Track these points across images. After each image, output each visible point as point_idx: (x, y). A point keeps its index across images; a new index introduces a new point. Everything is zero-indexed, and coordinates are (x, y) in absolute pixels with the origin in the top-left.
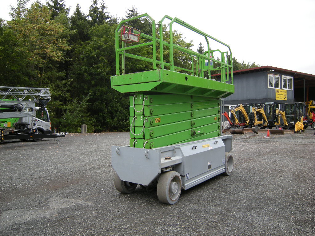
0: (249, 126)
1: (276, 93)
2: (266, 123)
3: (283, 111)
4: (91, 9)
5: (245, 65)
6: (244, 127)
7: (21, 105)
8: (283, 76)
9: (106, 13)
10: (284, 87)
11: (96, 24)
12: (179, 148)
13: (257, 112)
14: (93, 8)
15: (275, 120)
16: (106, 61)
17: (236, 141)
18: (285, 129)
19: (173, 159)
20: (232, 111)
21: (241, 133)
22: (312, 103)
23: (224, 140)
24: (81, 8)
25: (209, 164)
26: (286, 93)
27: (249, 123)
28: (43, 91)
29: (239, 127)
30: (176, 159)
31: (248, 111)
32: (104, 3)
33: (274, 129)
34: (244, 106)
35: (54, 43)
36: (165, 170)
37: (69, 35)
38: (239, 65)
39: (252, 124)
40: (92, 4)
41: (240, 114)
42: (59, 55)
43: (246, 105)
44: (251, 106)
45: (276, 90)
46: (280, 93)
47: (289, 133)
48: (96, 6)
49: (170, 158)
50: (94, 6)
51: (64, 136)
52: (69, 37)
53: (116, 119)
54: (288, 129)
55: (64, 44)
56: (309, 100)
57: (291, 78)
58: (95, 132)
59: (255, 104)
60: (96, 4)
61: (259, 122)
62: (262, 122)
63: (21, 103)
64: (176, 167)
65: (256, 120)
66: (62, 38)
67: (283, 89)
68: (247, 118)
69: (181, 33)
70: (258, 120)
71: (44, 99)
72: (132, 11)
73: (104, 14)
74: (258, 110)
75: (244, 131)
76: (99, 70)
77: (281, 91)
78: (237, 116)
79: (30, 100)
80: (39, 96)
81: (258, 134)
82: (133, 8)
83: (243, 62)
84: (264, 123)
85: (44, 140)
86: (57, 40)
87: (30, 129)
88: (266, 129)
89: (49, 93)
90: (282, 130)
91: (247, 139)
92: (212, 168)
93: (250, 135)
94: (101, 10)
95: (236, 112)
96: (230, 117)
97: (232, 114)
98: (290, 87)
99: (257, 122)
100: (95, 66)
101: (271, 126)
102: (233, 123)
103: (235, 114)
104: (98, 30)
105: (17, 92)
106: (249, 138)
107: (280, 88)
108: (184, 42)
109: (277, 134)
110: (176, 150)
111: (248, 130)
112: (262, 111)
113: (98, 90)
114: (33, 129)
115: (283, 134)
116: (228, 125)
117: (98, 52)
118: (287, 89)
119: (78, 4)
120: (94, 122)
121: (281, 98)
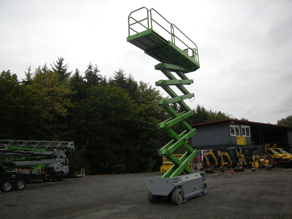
0: (218, 166)
1: (237, 140)
2: (231, 164)
3: (242, 154)
4: (87, 73)
5: (213, 113)
6: (214, 168)
7: (56, 154)
8: (242, 126)
9: (98, 75)
10: (243, 135)
11: (92, 86)
12: (180, 178)
13: (223, 155)
14: (88, 72)
15: (237, 161)
16: (101, 116)
17: (208, 178)
18: (245, 168)
19: (178, 183)
20: (204, 155)
21: (212, 172)
22: (268, 145)
23: (201, 174)
24: (79, 72)
25: (194, 186)
26: (245, 139)
27: (217, 164)
28: (69, 144)
29: (210, 168)
30: (180, 183)
31: (216, 154)
32: (97, 67)
33: (236, 168)
34: (213, 151)
35: (61, 102)
36: (175, 188)
37: (72, 95)
38: (207, 113)
39: (220, 164)
40: (87, 68)
41: (210, 157)
42: (65, 111)
43: (215, 150)
44: (218, 151)
45: (237, 137)
46: (240, 139)
47: (248, 170)
48: (91, 70)
49: (177, 182)
50: (89, 70)
51: (82, 177)
52: (72, 97)
53: (107, 163)
54: (247, 168)
55: (69, 103)
56: (265, 144)
57: (249, 127)
58: (90, 175)
59: (221, 149)
60: (91, 69)
61: (225, 163)
62: (227, 163)
63: (56, 153)
64: (180, 187)
65: (223, 162)
66: (67, 98)
67: (242, 136)
68: (216, 160)
69: (159, 90)
70: (224, 162)
71: (70, 150)
72: (119, 73)
73: (97, 76)
74: (224, 154)
75: (214, 171)
76: (95, 123)
77: (241, 138)
78: (208, 159)
79: (60, 150)
80: (67, 147)
81: (225, 172)
82: (120, 71)
83: (211, 111)
84: (229, 164)
85: (64, 181)
86: (63, 99)
87: (56, 172)
88: (231, 168)
89: (74, 145)
90: (242, 168)
91: (216, 176)
92: (196, 189)
93: (218, 174)
94: (94, 73)
95: (207, 156)
96: (202, 159)
97: (204, 158)
98: (248, 134)
99: (223, 163)
100: (92, 120)
101: (234, 165)
102: (205, 165)
103: (206, 157)
104: (94, 91)
105: (54, 145)
106: (218, 175)
107: (240, 136)
108: (162, 97)
109: (238, 172)
110: (179, 179)
111: (217, 170)
112: (227, 154)
113: (94, 139)
114: (57, 172)
115: (244, 172)
116: (201, 166)
117: (94, 108)
118: (246, 136)
119: (77, 69)
120: (90, 166)
121: (241, 143)
